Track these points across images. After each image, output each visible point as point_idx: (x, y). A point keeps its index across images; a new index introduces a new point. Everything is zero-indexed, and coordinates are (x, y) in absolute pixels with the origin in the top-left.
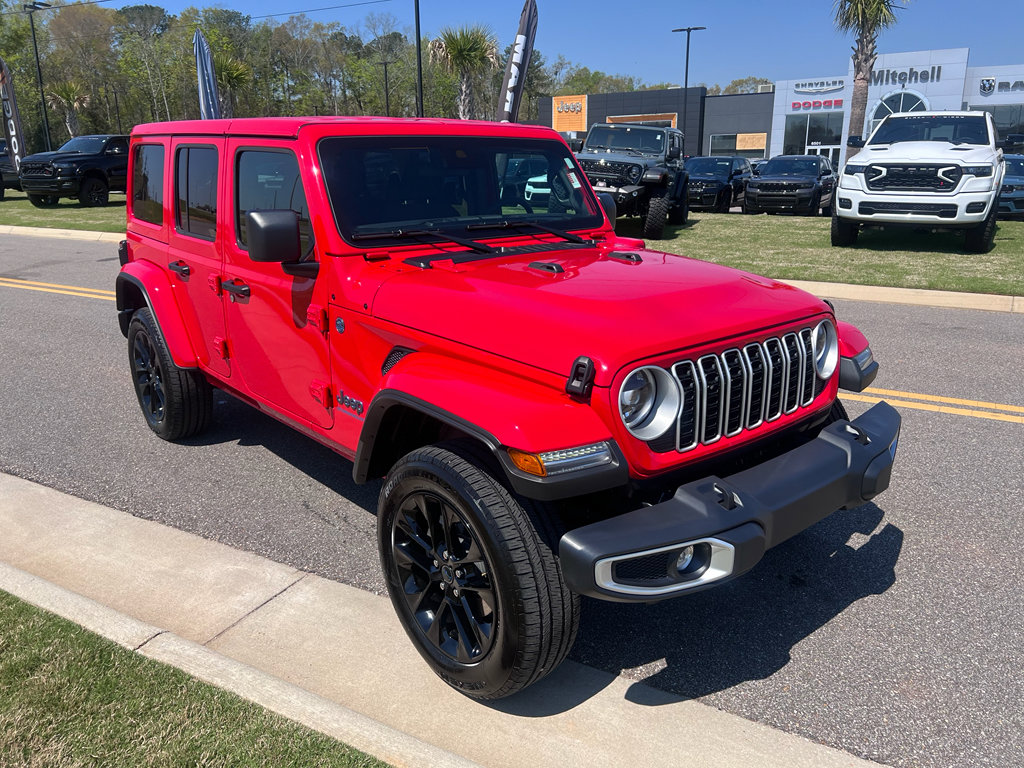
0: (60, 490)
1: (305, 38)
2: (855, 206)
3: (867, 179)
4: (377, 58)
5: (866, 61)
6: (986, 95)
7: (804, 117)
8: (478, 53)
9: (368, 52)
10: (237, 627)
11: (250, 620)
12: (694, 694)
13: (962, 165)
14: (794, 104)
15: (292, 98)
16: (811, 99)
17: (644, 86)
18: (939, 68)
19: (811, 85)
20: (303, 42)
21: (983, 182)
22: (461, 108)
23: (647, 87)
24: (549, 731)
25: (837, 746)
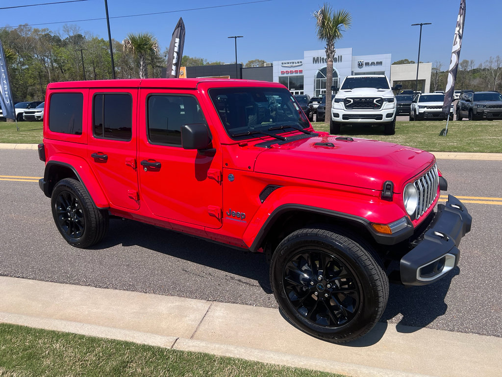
0: (41, 280)
1: (29, 36)
2: (341, 116)
3: (345, 104)
4: (70, 47)
5: (331, 53)
6: (360, 68)
7: (287, 77)
8: (148, 46)
9: (65, 44)
10: (198, 332)
11: (202, 328)
12: (423, 325)
13: (383, 98)
14: (282, 72)
15: (23, 68)
16: (289, 70)
17: (208, 63)
18: (341, 56)
19: (288, 63)
20: (27, 38)
21: (391, 105)
22: (141, 73)
23: (210, 63)
24: (378, 351)
25: (489, 335)
